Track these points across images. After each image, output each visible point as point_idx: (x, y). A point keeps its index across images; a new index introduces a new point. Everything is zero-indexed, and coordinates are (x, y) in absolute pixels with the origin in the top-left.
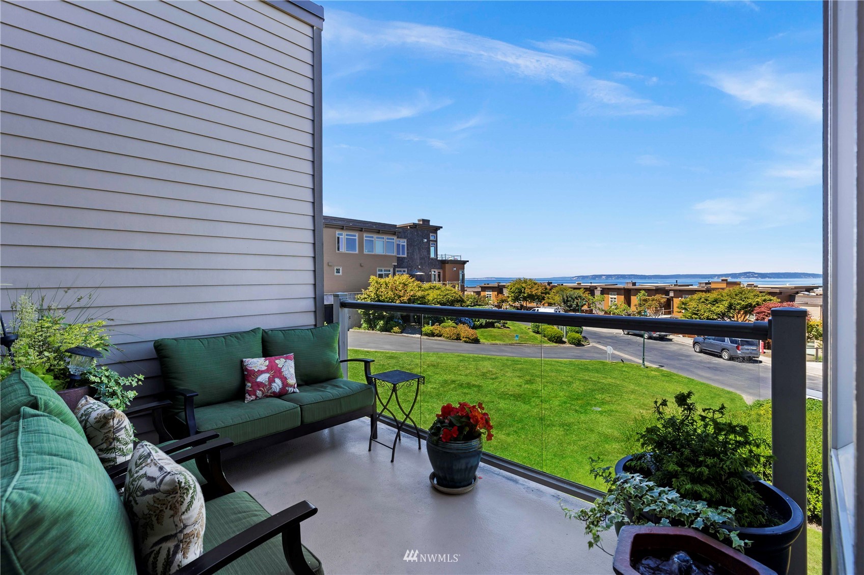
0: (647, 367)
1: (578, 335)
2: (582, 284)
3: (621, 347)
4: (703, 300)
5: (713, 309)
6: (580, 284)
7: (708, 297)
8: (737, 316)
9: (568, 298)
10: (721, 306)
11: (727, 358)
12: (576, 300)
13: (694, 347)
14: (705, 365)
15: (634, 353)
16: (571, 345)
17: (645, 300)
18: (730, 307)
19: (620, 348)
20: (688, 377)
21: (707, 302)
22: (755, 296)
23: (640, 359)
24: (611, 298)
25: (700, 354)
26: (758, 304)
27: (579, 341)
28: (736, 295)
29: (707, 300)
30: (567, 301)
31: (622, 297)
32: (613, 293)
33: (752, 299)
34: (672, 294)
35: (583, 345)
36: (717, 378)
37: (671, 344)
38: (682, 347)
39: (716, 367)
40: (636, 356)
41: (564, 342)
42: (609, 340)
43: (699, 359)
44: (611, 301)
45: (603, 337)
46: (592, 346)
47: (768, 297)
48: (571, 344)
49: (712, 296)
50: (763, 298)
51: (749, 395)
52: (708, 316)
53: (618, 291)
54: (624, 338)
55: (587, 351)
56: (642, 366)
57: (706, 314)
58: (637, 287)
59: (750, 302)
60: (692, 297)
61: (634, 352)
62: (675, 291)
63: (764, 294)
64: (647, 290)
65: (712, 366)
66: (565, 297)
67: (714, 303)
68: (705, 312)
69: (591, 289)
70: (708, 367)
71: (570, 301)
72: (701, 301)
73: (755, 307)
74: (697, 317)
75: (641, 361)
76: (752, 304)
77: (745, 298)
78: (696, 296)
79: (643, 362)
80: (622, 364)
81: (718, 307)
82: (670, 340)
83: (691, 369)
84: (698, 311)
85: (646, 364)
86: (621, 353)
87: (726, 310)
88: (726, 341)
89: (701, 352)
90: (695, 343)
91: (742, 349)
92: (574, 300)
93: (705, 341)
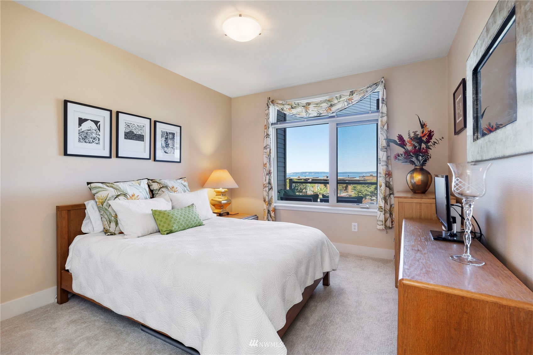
5: (368, 189)
10: (372, 188)
21: (365, 186)
24: (317, 185)
31: (322, 185)
81: (370, 188)
87: (374, 190)
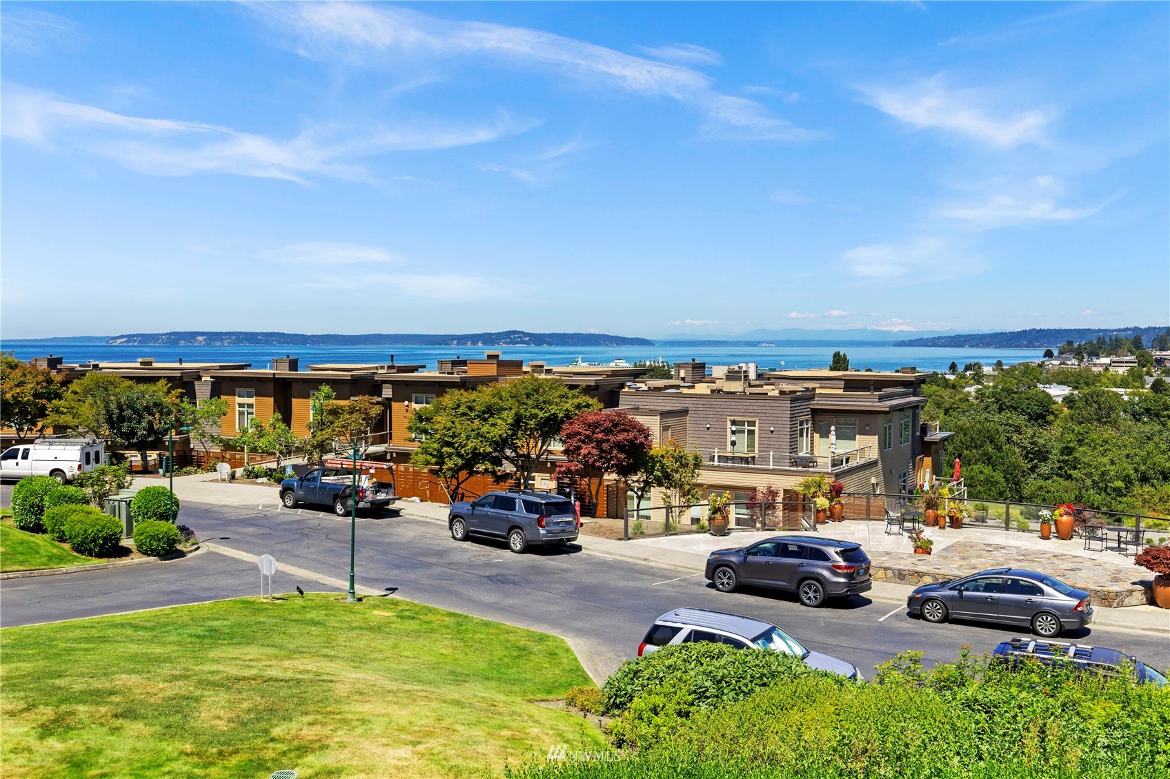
0: (360, 600)
1: (165, 527)
2: (154, 365)
3: (284, 546)
4: (463, 409)
5: (484, 430)
6: (150, 363)
7: (474, 401)
8: (528, 444)
9: (122, 410)
10: (500, 422)
11: (519, 547)
12: (146, 415)
13: (451, 528)
14: (481, 573)
15: (320, 562)
16: (146, 559)
17: (335, 412)
18: (518, 423)
19: (282, 551)
20: (453, 610)
21: (473, 414)
22: (561, 397)
23: (338, 576)
24: (241, 405)
25: (467, 545)
26: (568, 416)
27: (172, 542)
28: (528, 395)
29: (471, 409)
30: (122, 419)
31: (270, 401)
32: (241, 390)
33: (557, 404)
34: (387, 392)
35: (182, 554)
36: (511, 602)
37: (399, 524)
38: (423, 529)
39: (503, 575)
40: (332, 569)
41: (126, 552)
42: (250, 530)
43: (465, 558)
44: (241, 413)
45: (232, 521)
46: (209, 553)
47: (584, 399)
48: (146, 554)
49: (483, 397)
50: (576, 401)
51: (577, 635)
52: (476, 449)
53: (258, 386)
54: (285, 519)
55: (195, 571)
56: (350, 599)
57: (471, 445)
58: (303, 372)
59: (553, 411)
60: (440, 403)
61: (320, 558)
62: (395, 384)
63: (576, 392)
64: (333, 383)
65: (494, 571)
66: (113, 406)
67: (486, 416)
68: (468, 438)
69: (185, 380)
70: (489, 577)
71: (130, 420)
72: (461, 410)
73: (562, 422)
74: (453, 451)
75: (347, 585)
76: (557, 417)
77: (544, 402)
78: (449, 399)
79: (352, 587)
80: (299, 602)
81: (494, 425)
82: (396, 513)
83: (455, 588)
84: (453, 436)
85: (360, 590)
86: (288, 563)
87: (510, 432)
88: (517, 508)
89: (466, 538)
90: (453, 518)
91: (548, 524)
92: (141, 416)
93: (475, 512)
